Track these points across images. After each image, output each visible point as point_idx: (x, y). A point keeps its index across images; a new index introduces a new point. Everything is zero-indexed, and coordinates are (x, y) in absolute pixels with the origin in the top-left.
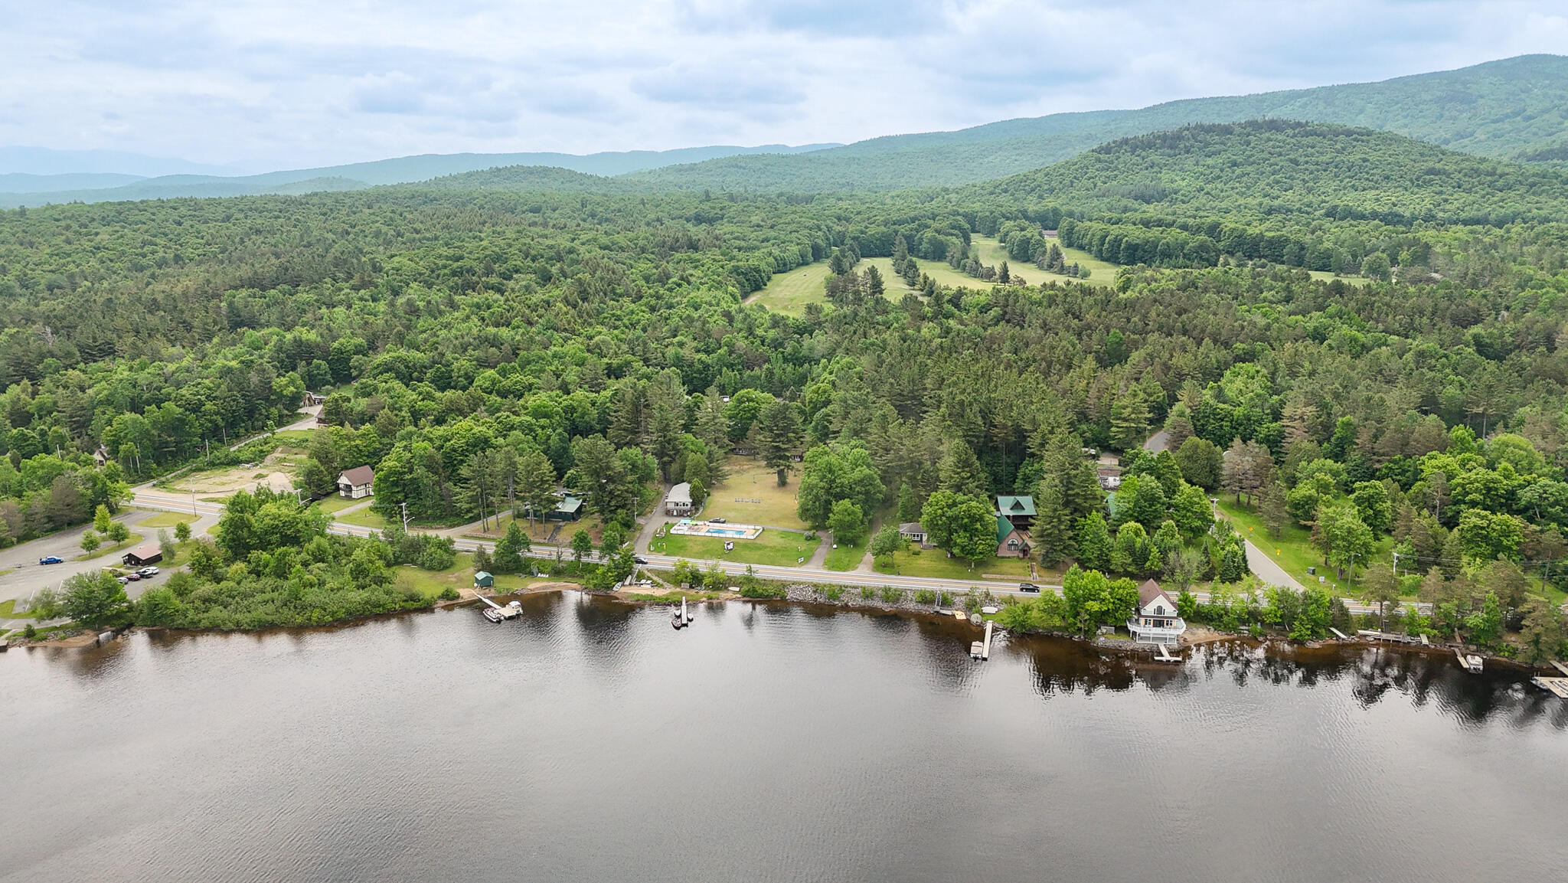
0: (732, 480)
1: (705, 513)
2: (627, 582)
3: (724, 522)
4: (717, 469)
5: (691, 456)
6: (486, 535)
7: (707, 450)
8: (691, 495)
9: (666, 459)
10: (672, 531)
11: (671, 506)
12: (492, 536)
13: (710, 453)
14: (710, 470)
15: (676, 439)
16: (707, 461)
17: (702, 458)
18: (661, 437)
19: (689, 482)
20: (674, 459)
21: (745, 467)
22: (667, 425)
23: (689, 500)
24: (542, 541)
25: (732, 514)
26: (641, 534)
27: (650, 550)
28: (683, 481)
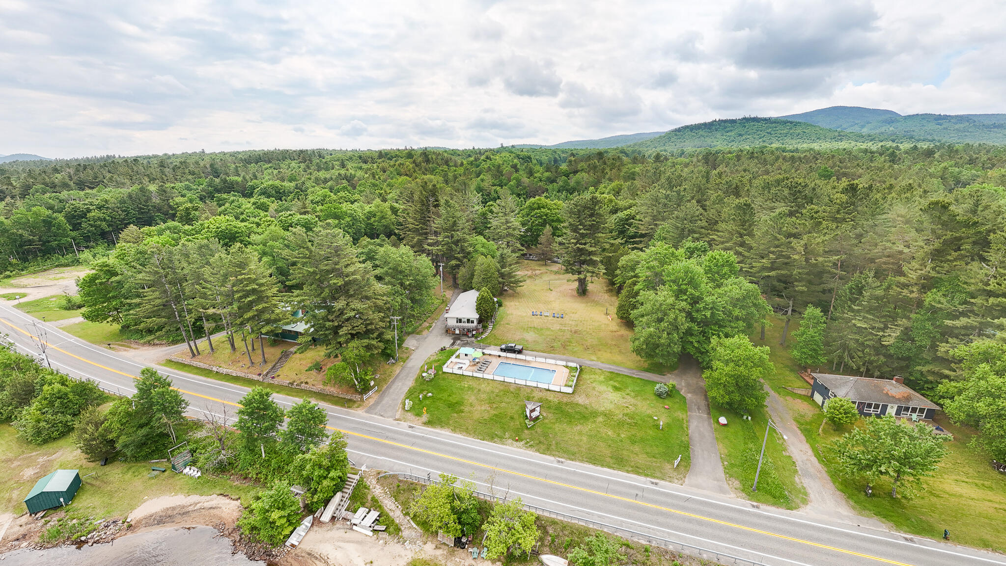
0: (527, 287)
1: (495, 332)
2: (326, 517)
3: (520, 352)
4: (510, 275)
5: (481, 259)
6: (195, 363)
7: (498, 254)
8: (478, 309)
9: (454, 262)
10: (445, 369)
11: (452, 323)
12: (202, 365)
13: (502, 257)
14: (502, 275)
15: (465, 240)
16: (498, 265)
17: (494, 263)
18: (448, 237)
19: (478, 290)
20: (462, 263)
21: (537, 272)
22: (455, 223)
23: (475, 316)
24: (256, 377)
25: (530, 336)
26: (403, 368)
27: (404, 408)
28: (472, 288)
